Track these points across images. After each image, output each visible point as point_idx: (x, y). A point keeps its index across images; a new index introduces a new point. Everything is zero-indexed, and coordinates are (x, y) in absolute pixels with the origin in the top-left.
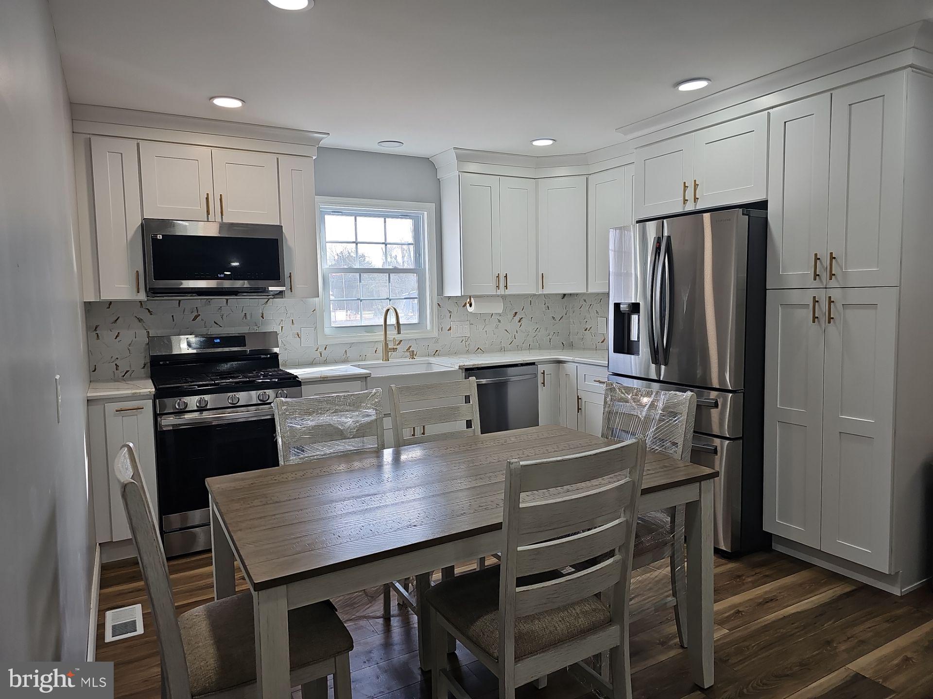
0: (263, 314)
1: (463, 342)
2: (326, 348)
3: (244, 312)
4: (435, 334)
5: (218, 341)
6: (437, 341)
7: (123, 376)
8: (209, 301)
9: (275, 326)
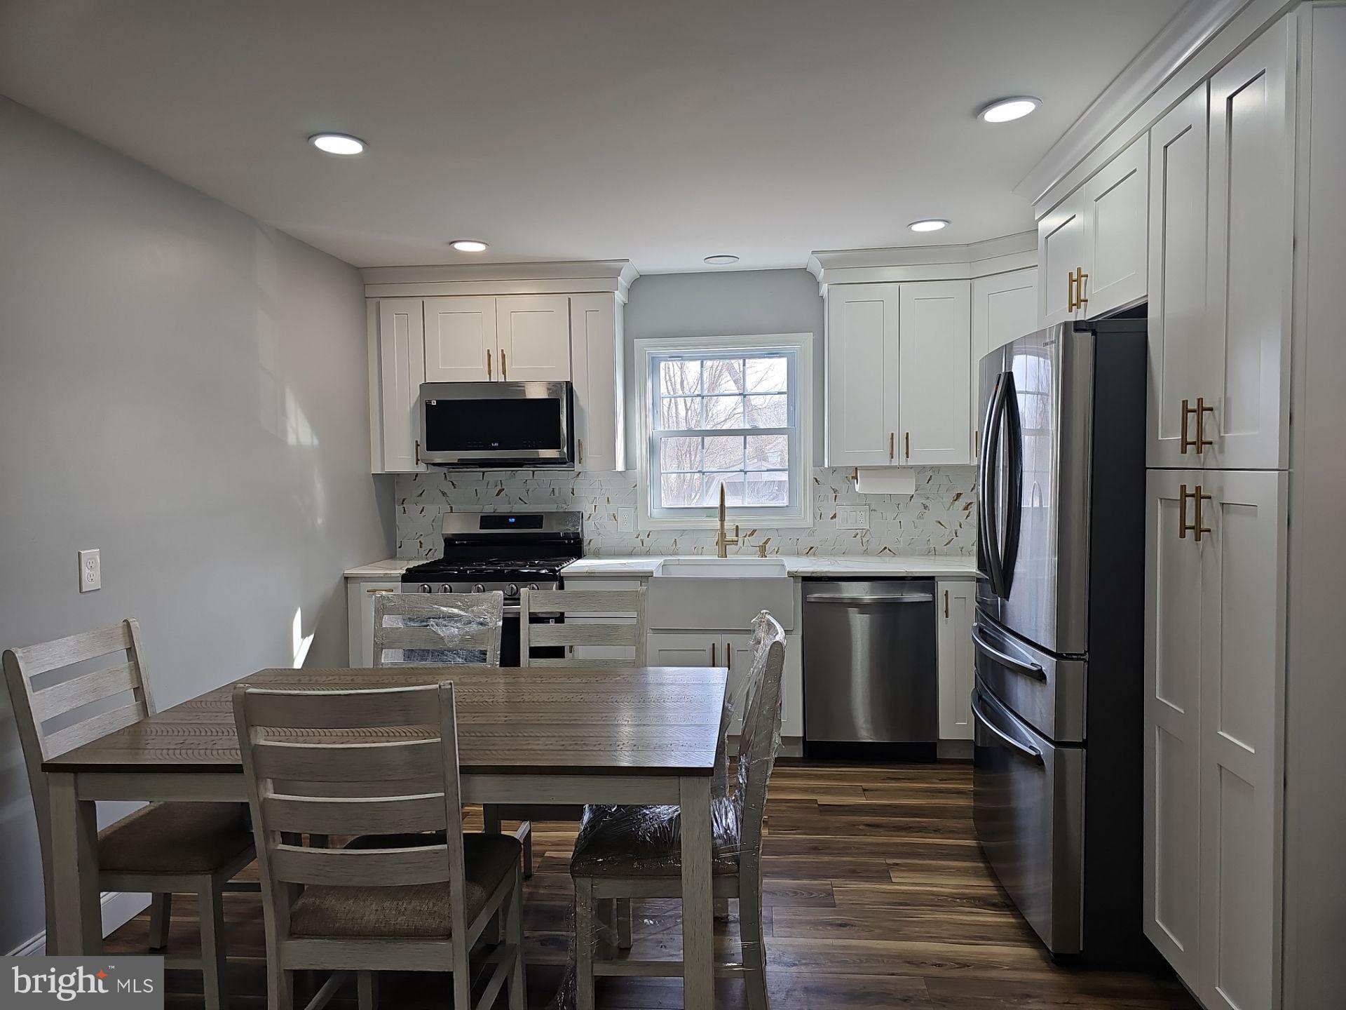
0: (573, 489)
1: (858, 537)
2: (649, 535)
3: (552, 487)
4: (809, 522)
5: (513, 520)
6: (812, 533)
7: (427, 555)
8: (514, 474)
9: (587, 504)
